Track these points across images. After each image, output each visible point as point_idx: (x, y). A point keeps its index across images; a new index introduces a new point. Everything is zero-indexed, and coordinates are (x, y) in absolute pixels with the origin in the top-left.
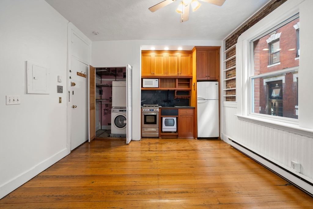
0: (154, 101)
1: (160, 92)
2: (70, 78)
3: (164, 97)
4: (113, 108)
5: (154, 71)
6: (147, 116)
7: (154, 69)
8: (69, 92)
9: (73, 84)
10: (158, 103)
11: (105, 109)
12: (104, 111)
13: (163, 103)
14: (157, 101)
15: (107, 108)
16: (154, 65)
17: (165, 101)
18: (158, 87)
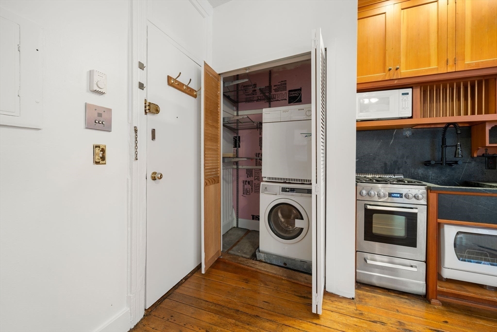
0: (385, 164)
1: (408, 133)
2: (141, 86)
3: (425, 150)
4: (264, 179)
5: (399, 62)
6: (375, 215)
7: (400, 52)
8: (136, 131)
9: (152, 109)
10: (401, 170)
11: (246, 181)
12: (244, 186)
13: (421, 171)
14: (396, 162)
15: (249, 179)
16: (399, 41)
17: (427, 164)
18: (411, 117)
